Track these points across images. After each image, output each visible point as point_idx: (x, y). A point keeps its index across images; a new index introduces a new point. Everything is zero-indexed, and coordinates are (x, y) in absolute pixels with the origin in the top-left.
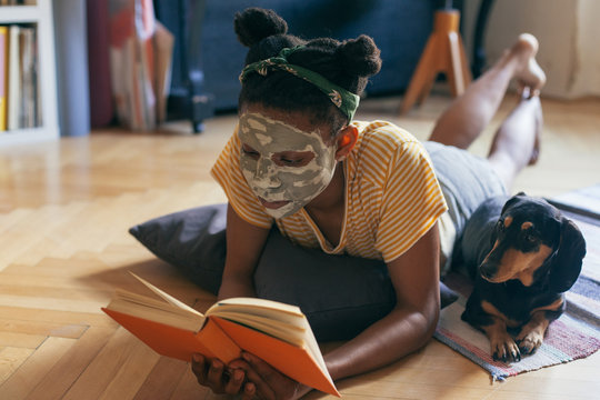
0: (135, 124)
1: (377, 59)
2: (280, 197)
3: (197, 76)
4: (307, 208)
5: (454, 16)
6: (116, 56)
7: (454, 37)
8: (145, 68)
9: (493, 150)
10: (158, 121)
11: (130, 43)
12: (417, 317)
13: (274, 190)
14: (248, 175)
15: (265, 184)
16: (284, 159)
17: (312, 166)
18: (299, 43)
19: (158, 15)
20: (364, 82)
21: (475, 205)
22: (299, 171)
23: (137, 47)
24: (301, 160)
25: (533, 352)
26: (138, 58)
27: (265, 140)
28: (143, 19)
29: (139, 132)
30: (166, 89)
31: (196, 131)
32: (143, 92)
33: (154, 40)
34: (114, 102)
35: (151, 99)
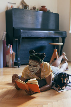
0: (10, 66)
1: (45, 56)
2: (33, 71)
3: (19, 59)
4: (35, 73)
5: (57, 50)
6: (7, 56)
7: (57, 53)
8: (11, 58)
9: (60, 68)
10: (13, 66)
11: (9, 54)
12: (48, 85)
13: (32, 70)
14: (29, 68)
15: (31, 69)
16: (34, 66)
17: (37, 67)
18: (36, 54)
19: (13, 51)
20: (43, 58)
21: (57, 73)
22: (35, 68)
23: (10, 55)
24: (36, 66)
25: (63, 90)
26: (10, 57)
27: (32, 63)
28: (11, 51)
29: (10, 67)
30: (14, 61)
31: (19, 67)
32: (11, 61)
33: (13, 54)
34: (7, 63)
35: (12, 63)
